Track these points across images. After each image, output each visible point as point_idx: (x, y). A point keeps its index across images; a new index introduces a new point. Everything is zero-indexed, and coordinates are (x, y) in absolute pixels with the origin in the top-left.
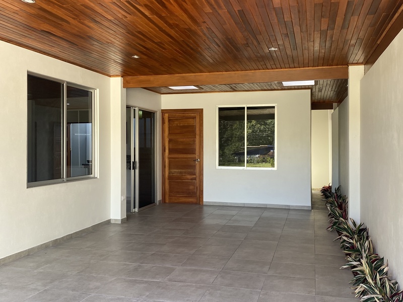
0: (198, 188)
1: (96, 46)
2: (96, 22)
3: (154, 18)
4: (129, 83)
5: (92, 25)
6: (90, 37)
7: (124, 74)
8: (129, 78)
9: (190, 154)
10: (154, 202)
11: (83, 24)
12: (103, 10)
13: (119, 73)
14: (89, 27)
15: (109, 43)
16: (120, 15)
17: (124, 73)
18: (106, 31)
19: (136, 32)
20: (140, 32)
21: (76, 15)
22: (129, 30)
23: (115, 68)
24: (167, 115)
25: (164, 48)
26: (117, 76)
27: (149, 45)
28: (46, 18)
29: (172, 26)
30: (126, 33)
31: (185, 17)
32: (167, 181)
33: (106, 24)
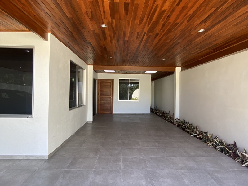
4: (95, 68)
7: (94, 64)
9: (108, 96)
26: (91, 65)
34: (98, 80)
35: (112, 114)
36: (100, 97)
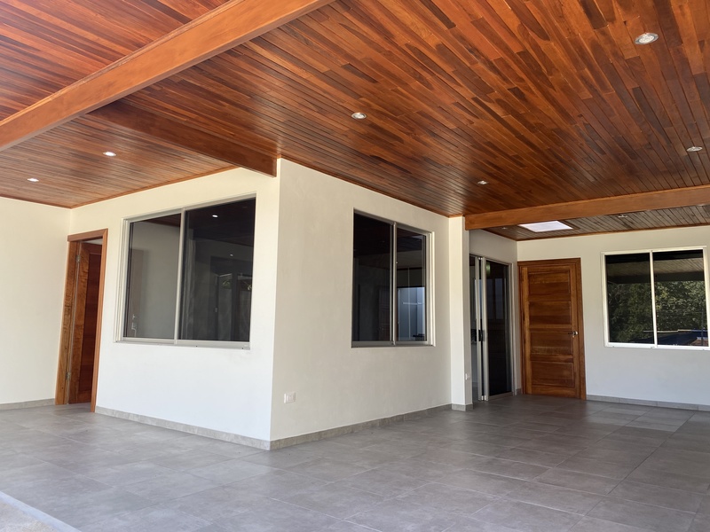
0: (577, 375)
1: (433, 172)
2: (434, 135)
3: (509, 119)
4: (474, 223)
5: (429, 140)
6: (426, 159)
7: (467, 212)
8: (472, 217)
9: (562, 323)
10: (510, 391)
11: (418, 140)
12: (444, 116)
13: (459, 210)
14: (425, 144)
15: (449, 165)
16: (464, 121)
17: (467, 209)
18: (446, 148)
19: (484, 143)
20: (489, 144)
21: (412, 129)
22: (476, 142)
23: (456, 203)
24: (525, 269)
25: (522, 165)
26: (458, 215)
27: (502, 161)
28: (378, 139)
29: (534, 127)
30: (471, 148)
31: (551, 111)
32: (528, 363)
33: (447, 136)
34: (521, 265)
35: (580, 398)
36: (530, 330)
